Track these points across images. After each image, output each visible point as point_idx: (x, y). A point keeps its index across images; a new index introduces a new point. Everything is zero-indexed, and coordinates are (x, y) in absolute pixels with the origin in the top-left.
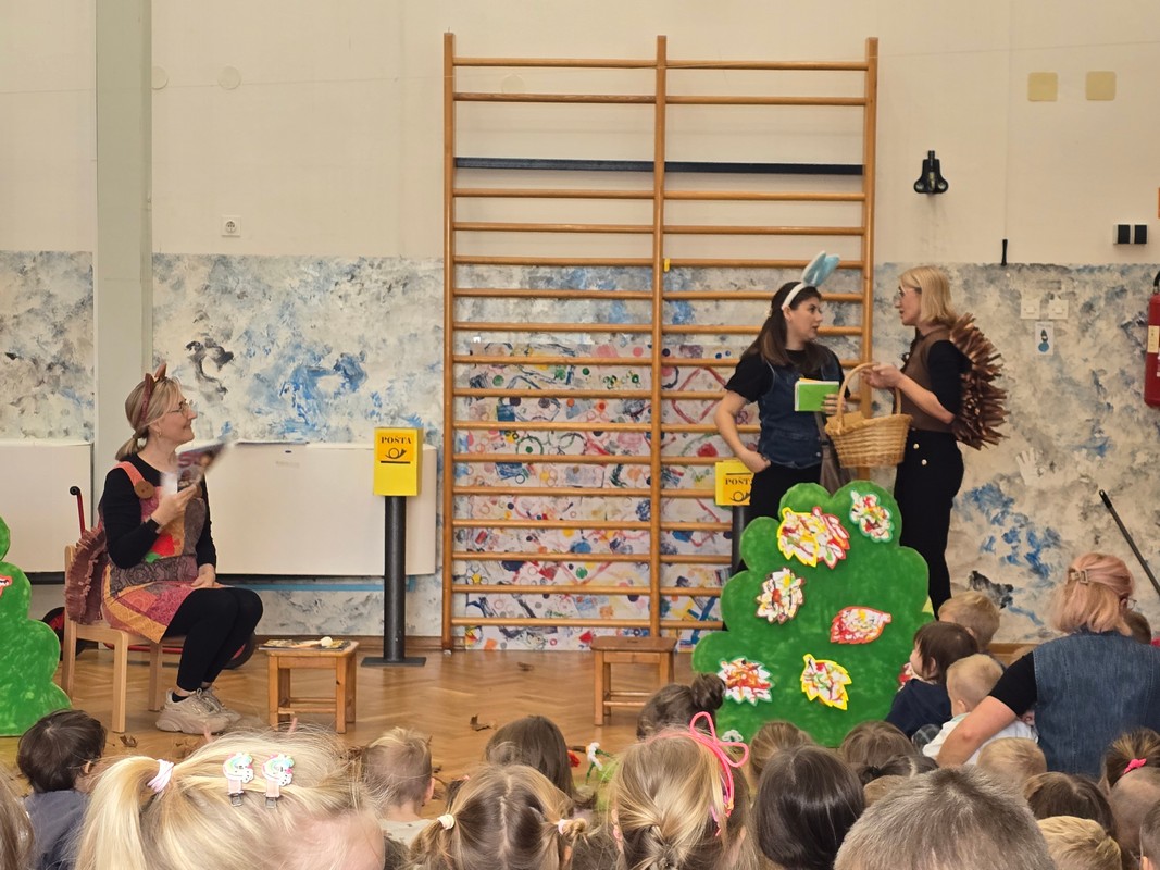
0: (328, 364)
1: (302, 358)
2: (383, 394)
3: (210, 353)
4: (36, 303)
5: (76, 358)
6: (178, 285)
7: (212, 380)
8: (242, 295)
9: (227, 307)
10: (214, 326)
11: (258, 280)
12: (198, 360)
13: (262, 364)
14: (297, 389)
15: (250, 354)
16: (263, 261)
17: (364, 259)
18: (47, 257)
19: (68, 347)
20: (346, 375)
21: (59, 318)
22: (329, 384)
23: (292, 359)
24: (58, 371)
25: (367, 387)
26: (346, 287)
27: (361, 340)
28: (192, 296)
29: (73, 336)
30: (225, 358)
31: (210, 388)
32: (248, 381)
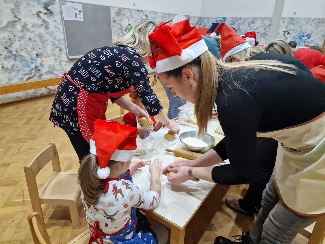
0: (305, 35)
1: (301, 34)
2: (313, 40)
3: (287, 33)
4: (263, 25)
5: (267, 33)
6: (284, 22)
7: (286, 37)
8: (294, 24)
9: (291, 26)
10: (288, 28)
11: (297, 22)
12: (284, 34)
13: (294, 35)
14: (299, 39)
15: (293, 33)
16: (298, 18)
17: (316, 18)
18: (266, 18)
19: (266, 31)
20: (308, 37)
21: (266, 27)
22: (304, 38)
23: (300, 34)
24: (264, 35)
25: (311, 39)
26: (312, 23)
27: (312, 31)
28: (286, 24)
29: (267, 30)
30: (289, 33)
31: (285, 38)
32: (292, 37)
